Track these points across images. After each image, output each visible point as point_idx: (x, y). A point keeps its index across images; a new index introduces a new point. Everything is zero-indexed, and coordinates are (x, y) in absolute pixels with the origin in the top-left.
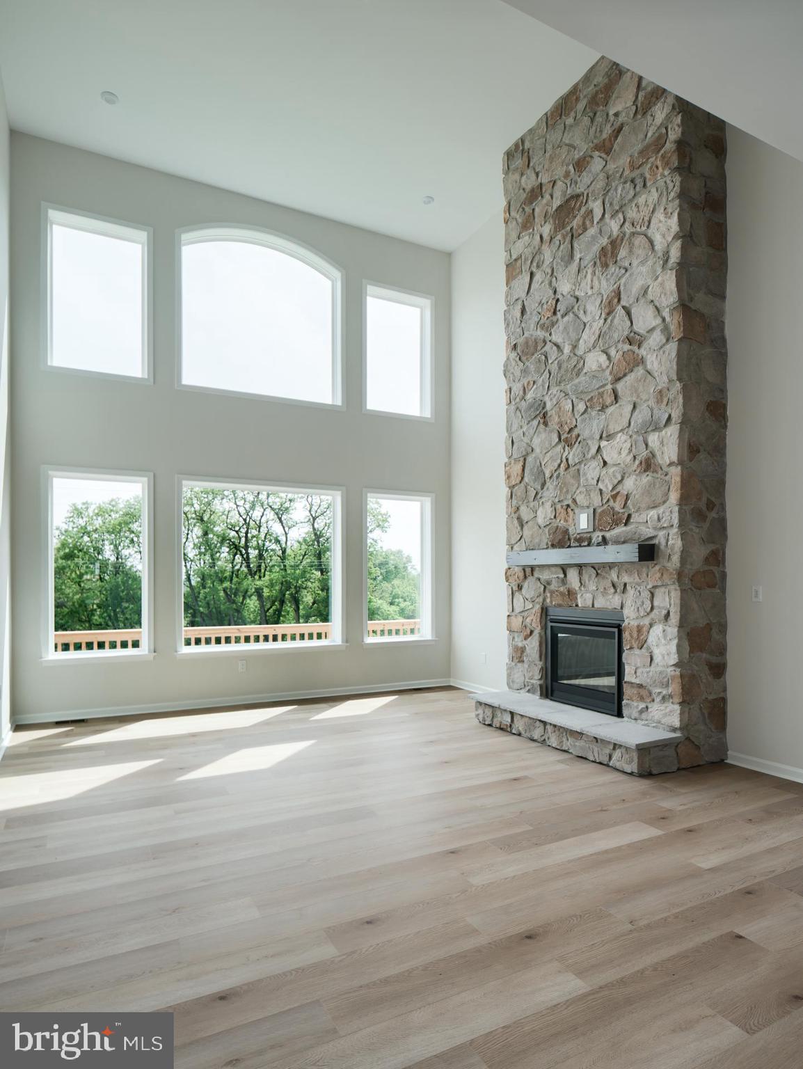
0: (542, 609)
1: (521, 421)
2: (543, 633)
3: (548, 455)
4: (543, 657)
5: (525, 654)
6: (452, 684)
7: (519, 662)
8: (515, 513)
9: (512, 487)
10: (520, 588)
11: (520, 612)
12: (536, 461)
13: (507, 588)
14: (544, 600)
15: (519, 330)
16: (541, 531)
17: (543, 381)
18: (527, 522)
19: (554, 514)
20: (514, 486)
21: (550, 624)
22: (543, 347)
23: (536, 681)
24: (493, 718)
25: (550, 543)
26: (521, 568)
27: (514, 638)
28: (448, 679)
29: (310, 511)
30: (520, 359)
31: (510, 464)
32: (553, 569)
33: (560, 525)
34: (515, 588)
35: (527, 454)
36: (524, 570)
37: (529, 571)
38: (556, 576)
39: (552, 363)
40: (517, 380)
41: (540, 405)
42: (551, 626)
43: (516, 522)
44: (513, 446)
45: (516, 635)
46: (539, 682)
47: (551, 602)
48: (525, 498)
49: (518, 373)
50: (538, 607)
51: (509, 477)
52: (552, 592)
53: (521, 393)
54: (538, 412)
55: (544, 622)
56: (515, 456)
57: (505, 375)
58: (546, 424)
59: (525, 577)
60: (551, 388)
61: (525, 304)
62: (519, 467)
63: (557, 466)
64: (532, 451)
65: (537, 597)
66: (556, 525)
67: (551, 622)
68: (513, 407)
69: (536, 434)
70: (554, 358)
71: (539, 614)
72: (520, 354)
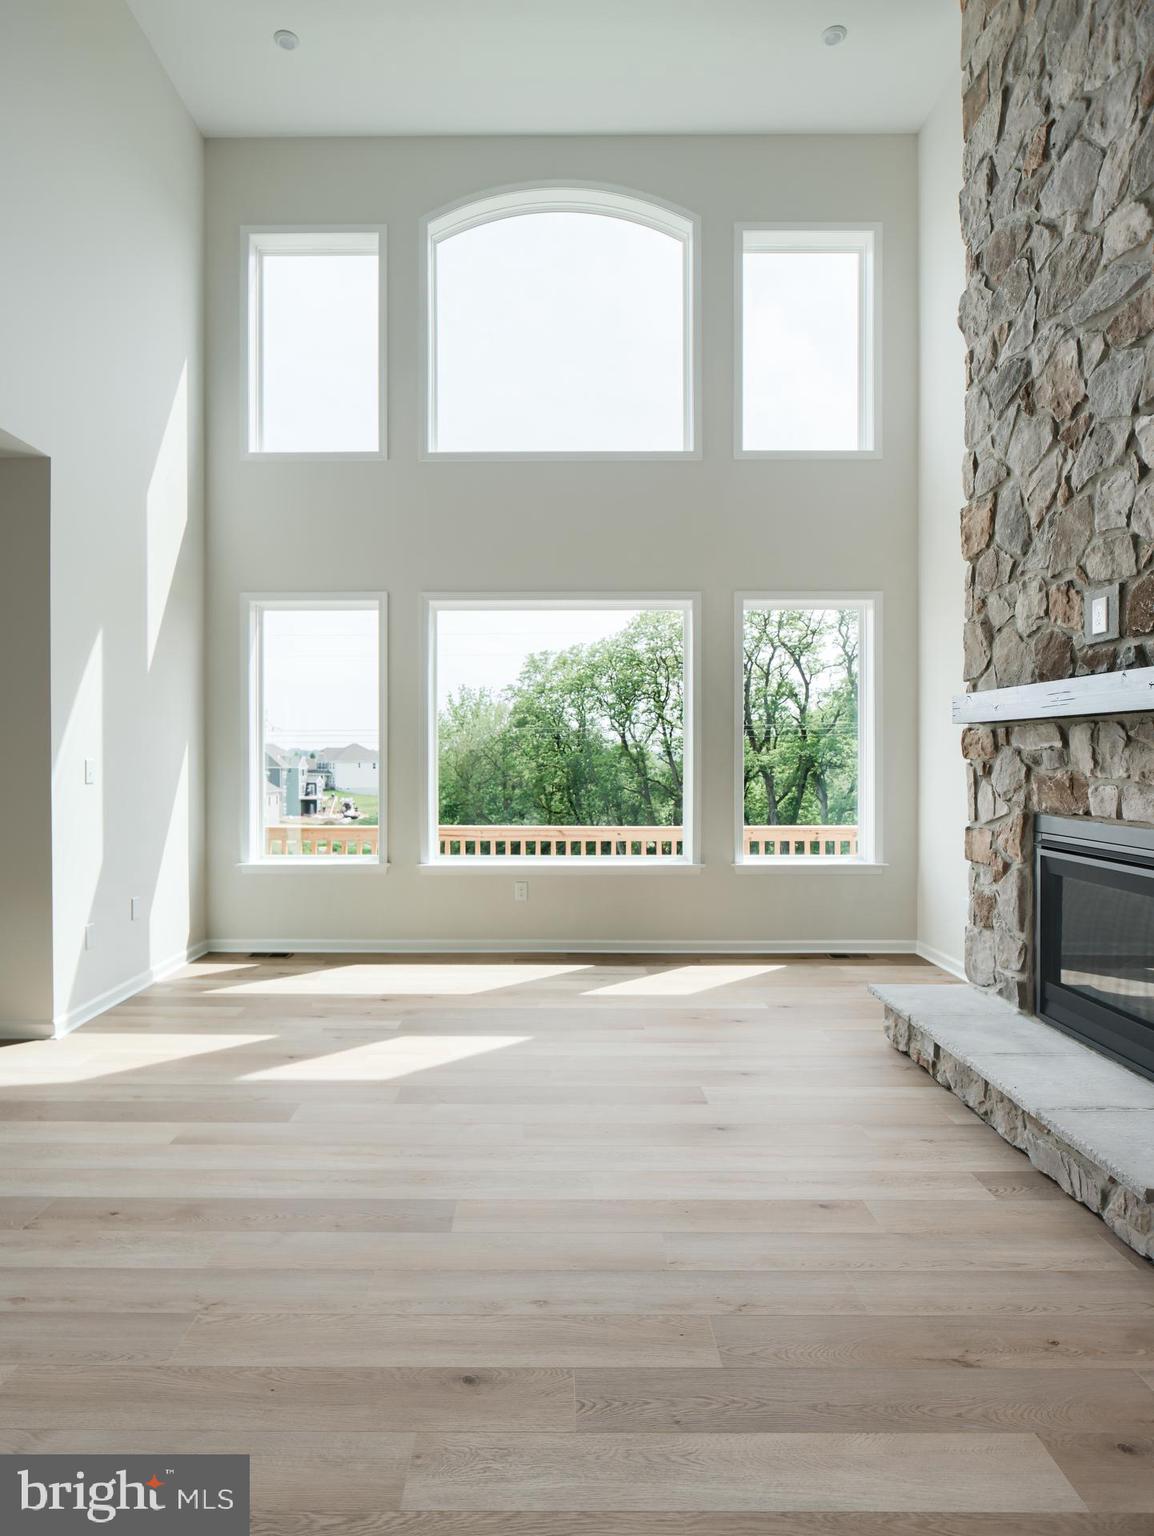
0: (1026, 817)
1: (989, 414)
2: (1027, 871)
3: (1034, 475)
4: (1027, 923)
5: (996, 912)
6: (918, 952)
7: (985, 927)
8: (979, 612)
9: (974, 559)
10: (988, 770)
11: (987, 823)
12: (1014, 493)
13: (968, 770)
14: (1028, 798)
15: (985, 223)
16: (1023, 645)
17: (1025, 314)
18: (999, 630)
19: (1044, 607)
20: (978, 555)
21: (1040, 852)
22: (1027, 239)
23: (1013, 974)
24: (909, 1039)
25: (1037, 671)
26: (988, 729)
27: (978, 875)
28: (912, 942)
29: (844, 647)
30: (987, 285)
31: (970, 510)
32: (1043, 729)
33: (1056, 630)
34: (980, 772)
35: (1000, 483)
36: (994, 733)
37: (1002, 732)
38: (1047, 745)
39: (1040, 271)
40: (981, 332)
41: (1018, 371)
42: (1042, 856)
43: (979, 631)
44: (975, 473)
45: (982, 870)
46: (1019, 977)
47: (1040, 803)
48: (995, 582)
49: (983, 316)
50: (1018, 812)
51: (967, 539)
52: (1041, 782)
53: (989, 354)
54: (1016, 387)
55: (1028, 849)
56: (979, 493)
57: (961, 327)
58: (1031, 410)
59: (997, 748)
60: (1041, 323)
61: (996, 161)
62: (985, 512)
63: (1049, 497)
64: (1008, 474)
65: (1015, 791)
66: (1049, 631)
67: (1043, 848)
68: (975, 390)
69: (1014, 438)
70: (1043, 256)
71: (1019, 830)
72: (987, 273)
